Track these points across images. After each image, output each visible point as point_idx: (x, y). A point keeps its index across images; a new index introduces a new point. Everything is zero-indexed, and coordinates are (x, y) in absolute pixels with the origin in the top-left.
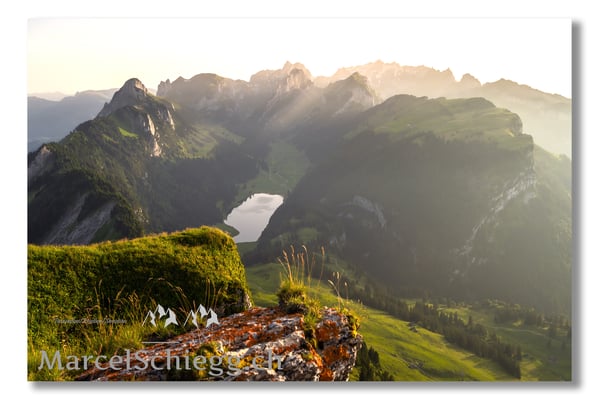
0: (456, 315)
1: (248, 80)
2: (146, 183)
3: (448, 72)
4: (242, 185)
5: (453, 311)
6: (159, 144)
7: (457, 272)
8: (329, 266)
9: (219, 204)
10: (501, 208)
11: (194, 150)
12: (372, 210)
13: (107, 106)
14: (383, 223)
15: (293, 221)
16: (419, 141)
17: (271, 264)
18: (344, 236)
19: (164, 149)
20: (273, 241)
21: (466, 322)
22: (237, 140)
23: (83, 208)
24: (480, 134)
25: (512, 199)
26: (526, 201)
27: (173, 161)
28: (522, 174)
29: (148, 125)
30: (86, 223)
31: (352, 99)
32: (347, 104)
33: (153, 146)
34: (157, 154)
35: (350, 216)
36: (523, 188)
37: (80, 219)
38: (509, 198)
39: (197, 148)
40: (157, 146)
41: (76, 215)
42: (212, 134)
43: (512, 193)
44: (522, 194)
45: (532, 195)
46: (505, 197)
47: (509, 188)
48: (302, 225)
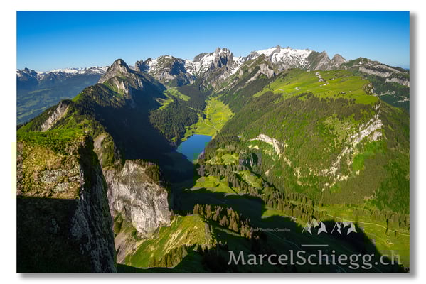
2: (126, 125)
3: (324, 53)
6: (135, 101)
7: (327, 184)
10: (358, 142)
12: (271, 143)
16: (302, 99)
19: (137, 104)
24: (343, 94)
25: (365, 137)
26: (375, 139)
28: (372, 120)
35: (257, 147)
36: (372, 129)
38: (363, 136)
43: (364, 133)
44: (372, 133)
45: (379, 134)
46: (359, 136)
47: (363, 129)
48: (225, 153)
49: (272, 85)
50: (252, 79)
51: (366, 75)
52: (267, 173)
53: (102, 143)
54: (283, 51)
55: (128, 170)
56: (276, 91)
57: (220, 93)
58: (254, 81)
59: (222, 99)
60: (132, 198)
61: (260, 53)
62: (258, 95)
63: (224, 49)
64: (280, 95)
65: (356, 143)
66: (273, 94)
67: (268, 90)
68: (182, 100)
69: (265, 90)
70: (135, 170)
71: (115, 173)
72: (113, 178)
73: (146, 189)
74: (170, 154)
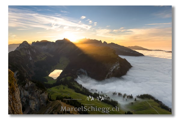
1: (55, 42)
2: (27, 67)
3: (101, 41)
4: (53, 67)
6: (31, 57)
8: (74, 85)
9: (47, 72)
11: (41, 58)
12: (84, 72)
13: (17, 48)
14: (87, 75)
15: (65, 75)
17: (60, 86)
20: (60, 80)
22: (52, 56)
24: (107, 54)
26: (118, 69)
27: (35, 61)
28: (116, 63)
29: (28, 52)
33: (30, 57)
34: (31, 59)
35: (79, 73)
36: (117, 66)
38: (114, 68)
40: (31, 58)
42: (45, 55)
43: (114, 67)
44: (117, 67)
45: (119, 67)
46: (113, 68)
47: (114, 66)
48: (68, 76)
53: (17, 74)
55: (28, 85)
60: (30, 96)
65: (112, 70)
70: (31, 84)
71: (22, 87)
72: (21, 89)
73: (36, 92)
74: (46, 78)
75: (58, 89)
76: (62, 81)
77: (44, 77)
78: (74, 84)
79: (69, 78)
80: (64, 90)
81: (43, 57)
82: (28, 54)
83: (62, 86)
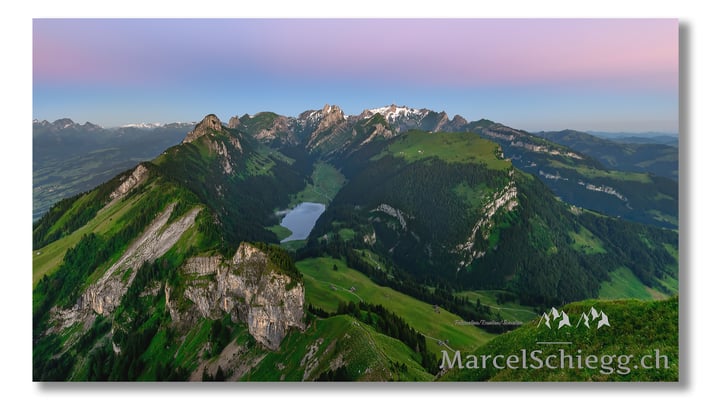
0: (467, 298)
1: (297, 117)
2: (220, 194)
3: (443, 114)
4: (293, 196)
5: (464, 294)
6: (230, 164)
7: (463, 263)
8: (364, 259)
10: (493, 213)
11: (257, 169)
12: (395, 215)
14: (404, 224)
15: (335, 223)
16: (429, 163)
17: (320, 259)
18: (374, 236)
19: (233, 168)
20: (320, 239)
21: (474, 302)
22: (290, 161)
23: (172, 214)
24: (473, 158)
25: (501, 207)
26: (510, 209)
27: (241, 177)
28: (507, 187)
29: (222, 150)
30: (174, 226)
31: (375, 132)
32: (372, 136)
33: (226, 165)
34: (228, 171)
35: (378, 219)
36: (508, 198)
37: (170, 222)
38: (498, 206)
39: (259, 167)
40: (228, 165)
41: (166, 220)
42: (270, 157)
43: (500, 202)
44: (507, 203)
45: (514, 204)
46: (495, 206)
47: (498, 198)
48: (342, 227)
49: (391, 147)
50: (368, 140)
51: (490, 138)
52: (391, 250)
54: (398, 110)
56: (395, 155)
57: (330, 156)
58: (370, 143)
59: (332, 163)
61: (375, 111)
62: (375, 158)
63: (333, 107)
64: (401, 159)
66: (393, 158)
67: (386, 153)
68: (285, 164)
69: (384, 154)
74: (274, 229)
75: (317, 268)
76: (324, 242)
77: (269, 229)
78: (363, 255)
79: (347, 234)
80: (336, 275)
81: (263, 165)
82: (221, 153)
83: (327, 261)
